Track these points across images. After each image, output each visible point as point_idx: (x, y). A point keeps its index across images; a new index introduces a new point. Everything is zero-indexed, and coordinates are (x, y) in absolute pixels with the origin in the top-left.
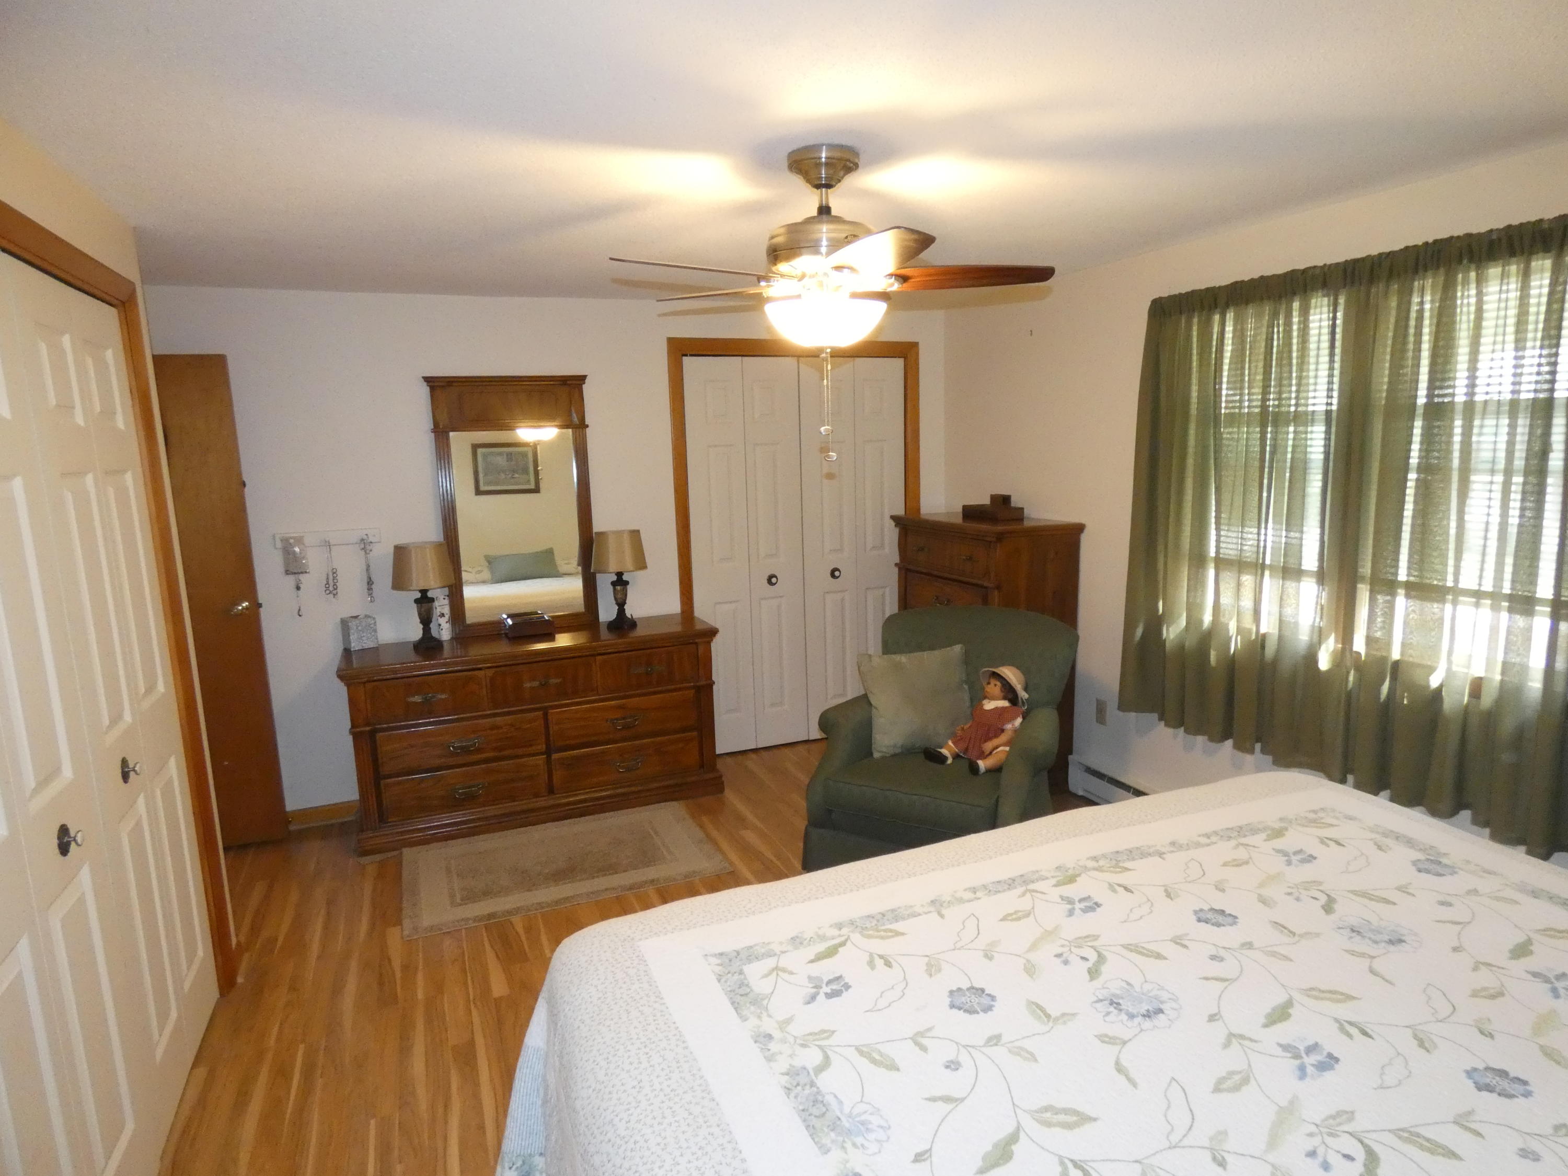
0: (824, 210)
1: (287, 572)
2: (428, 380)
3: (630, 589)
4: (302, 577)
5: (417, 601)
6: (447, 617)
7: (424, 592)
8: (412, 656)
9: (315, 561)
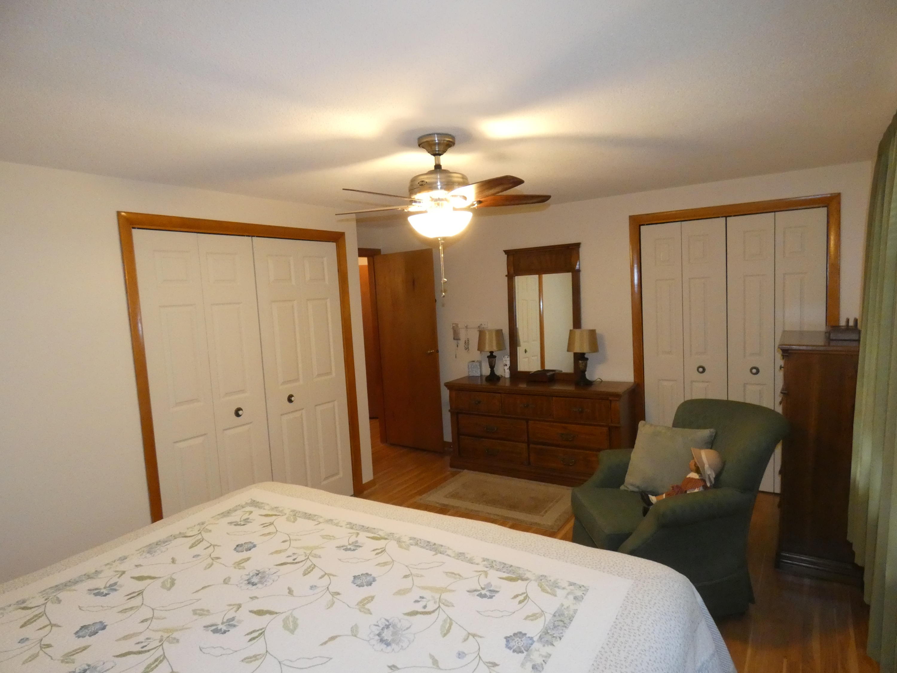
0: (438, 167)
1: (454, 339)
2: (507, 252)
3: (589, 362)
4: (459, 341)
5: (488, 357)
6: (508, 366)
7: (492, 353)
8: (484, 382)
9: (463, 335)
